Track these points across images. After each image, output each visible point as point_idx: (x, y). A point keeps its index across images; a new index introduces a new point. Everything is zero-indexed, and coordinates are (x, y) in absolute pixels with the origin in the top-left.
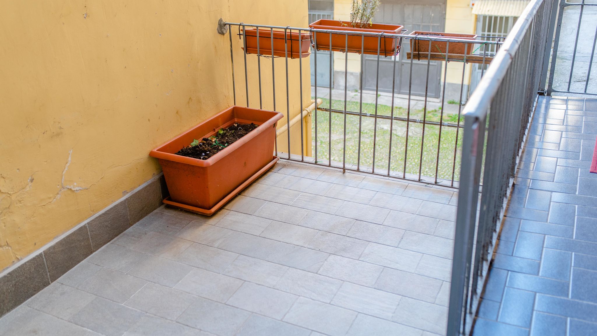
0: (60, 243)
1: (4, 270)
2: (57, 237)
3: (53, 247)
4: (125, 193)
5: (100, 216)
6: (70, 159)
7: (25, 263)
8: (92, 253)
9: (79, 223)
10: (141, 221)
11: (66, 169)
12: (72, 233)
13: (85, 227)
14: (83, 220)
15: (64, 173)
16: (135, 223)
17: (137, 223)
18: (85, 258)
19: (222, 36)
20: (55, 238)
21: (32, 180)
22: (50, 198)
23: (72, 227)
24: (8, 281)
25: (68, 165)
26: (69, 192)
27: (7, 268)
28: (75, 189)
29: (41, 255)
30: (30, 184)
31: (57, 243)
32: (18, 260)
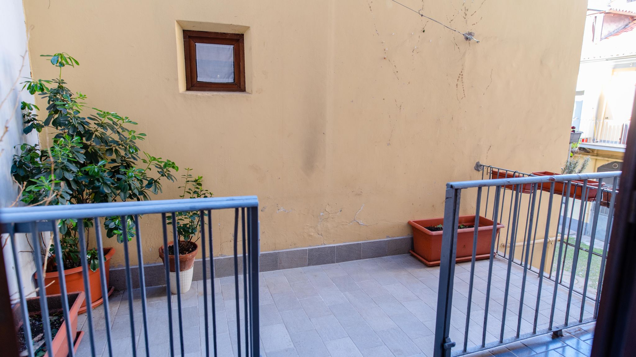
0: (346, 246)
1: (317, 246)
2: (345, 242)
3: (342, 246)
4: (388, 237)
5: (370, 242)
6: (362, 208)
7: (327, 247)
8: (360, 259)
9: (358, 241)
10: (393, 256)
11: (359, 212)
12: (353, 244)
13: (360, 244)
14: (361, 241)
15: (357, 213)
16: (389, 255)
17: (391, 256)
18: (356, 260)
19: (478, 172)
20: (344, 242)
21: (341, 211)
22: (347, 222)
23: (354, 241)
24: (317, 251)
25: (360, 210)
26: (357, 224)
27: (318, 246)
28: (360, 223)
29: (335, 246)
30: (340, 212)
31: (344, 245)
32: (324, 245)
